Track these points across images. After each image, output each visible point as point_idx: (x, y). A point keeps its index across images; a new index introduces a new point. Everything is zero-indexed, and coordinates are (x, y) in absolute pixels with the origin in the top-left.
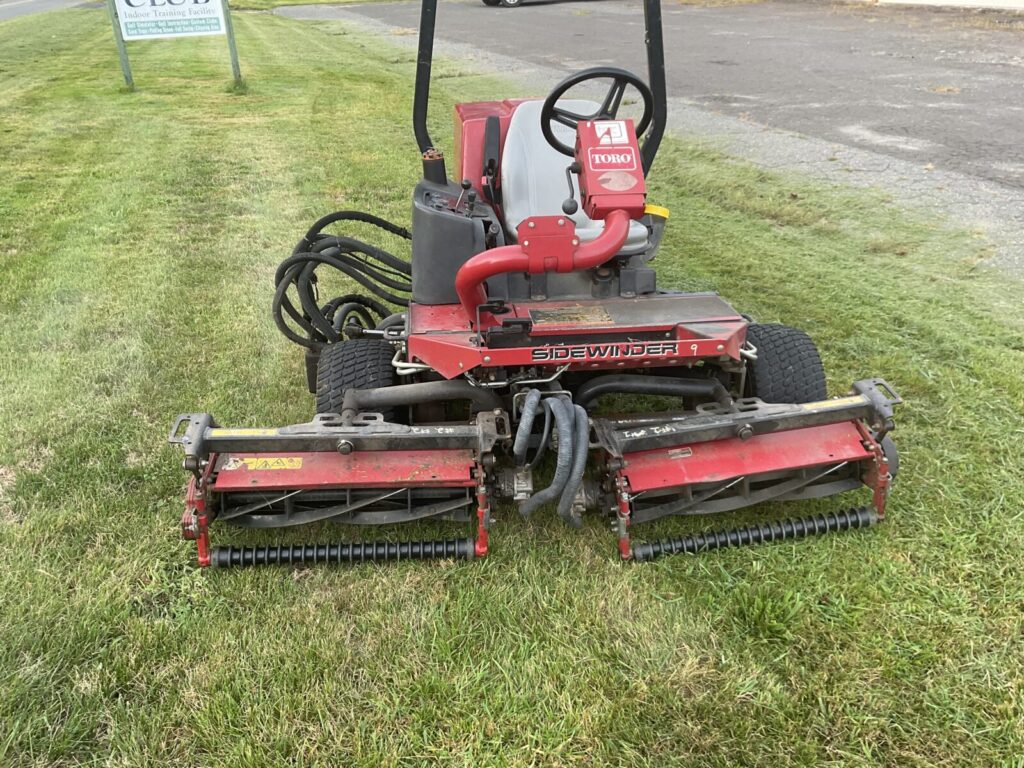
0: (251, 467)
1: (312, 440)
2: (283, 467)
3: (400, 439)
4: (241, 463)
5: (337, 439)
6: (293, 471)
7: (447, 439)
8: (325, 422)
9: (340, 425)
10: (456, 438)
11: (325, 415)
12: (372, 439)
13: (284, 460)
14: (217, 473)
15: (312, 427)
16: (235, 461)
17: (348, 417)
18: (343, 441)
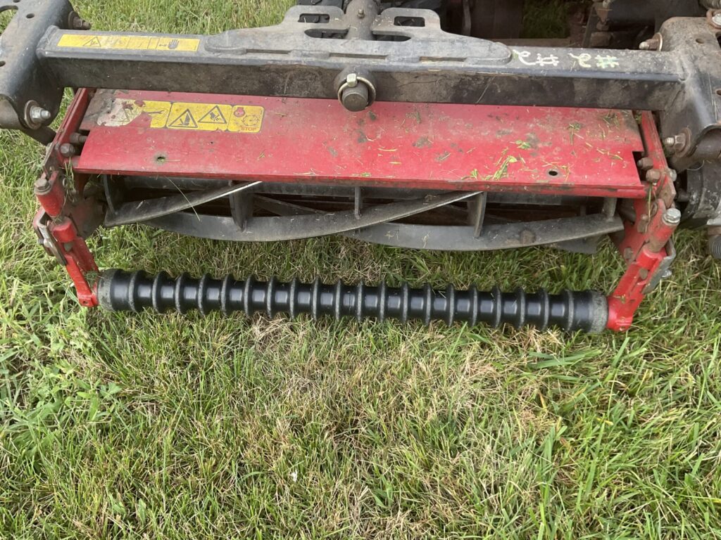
0: (156, 124)
1: (281, 70)
2: (223, 128)
3: (487, 77)
4: (137, 111)
5: (336, 71)
6: (244, 137)
7: (600, 83)
8: (309, 26)
9: (343, 35)
10: (624, 83)
11: (311, 10)
12: (416, 75)
13: (226, 109)
14: (86, 133)
15: (280, 36)
16: (126, 106)
17: (362, 16)
18: (352, 78)
